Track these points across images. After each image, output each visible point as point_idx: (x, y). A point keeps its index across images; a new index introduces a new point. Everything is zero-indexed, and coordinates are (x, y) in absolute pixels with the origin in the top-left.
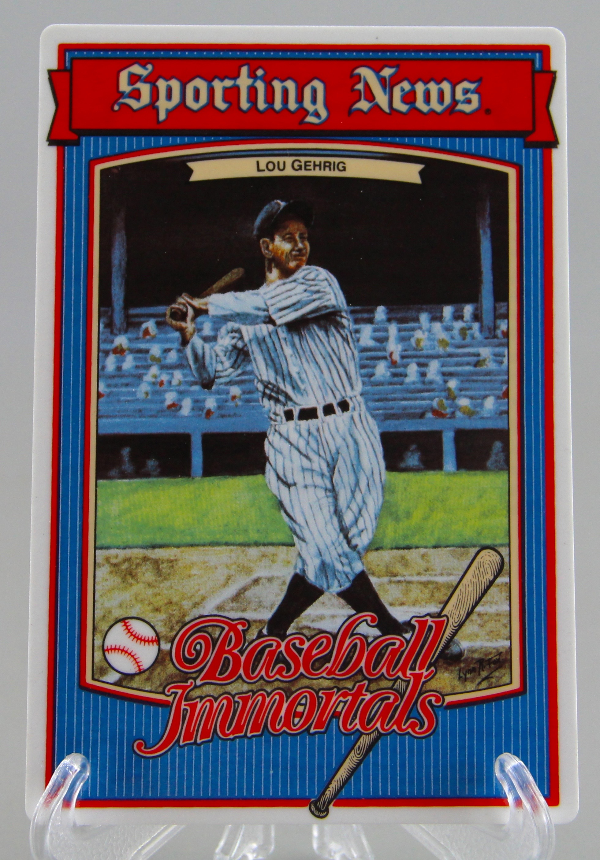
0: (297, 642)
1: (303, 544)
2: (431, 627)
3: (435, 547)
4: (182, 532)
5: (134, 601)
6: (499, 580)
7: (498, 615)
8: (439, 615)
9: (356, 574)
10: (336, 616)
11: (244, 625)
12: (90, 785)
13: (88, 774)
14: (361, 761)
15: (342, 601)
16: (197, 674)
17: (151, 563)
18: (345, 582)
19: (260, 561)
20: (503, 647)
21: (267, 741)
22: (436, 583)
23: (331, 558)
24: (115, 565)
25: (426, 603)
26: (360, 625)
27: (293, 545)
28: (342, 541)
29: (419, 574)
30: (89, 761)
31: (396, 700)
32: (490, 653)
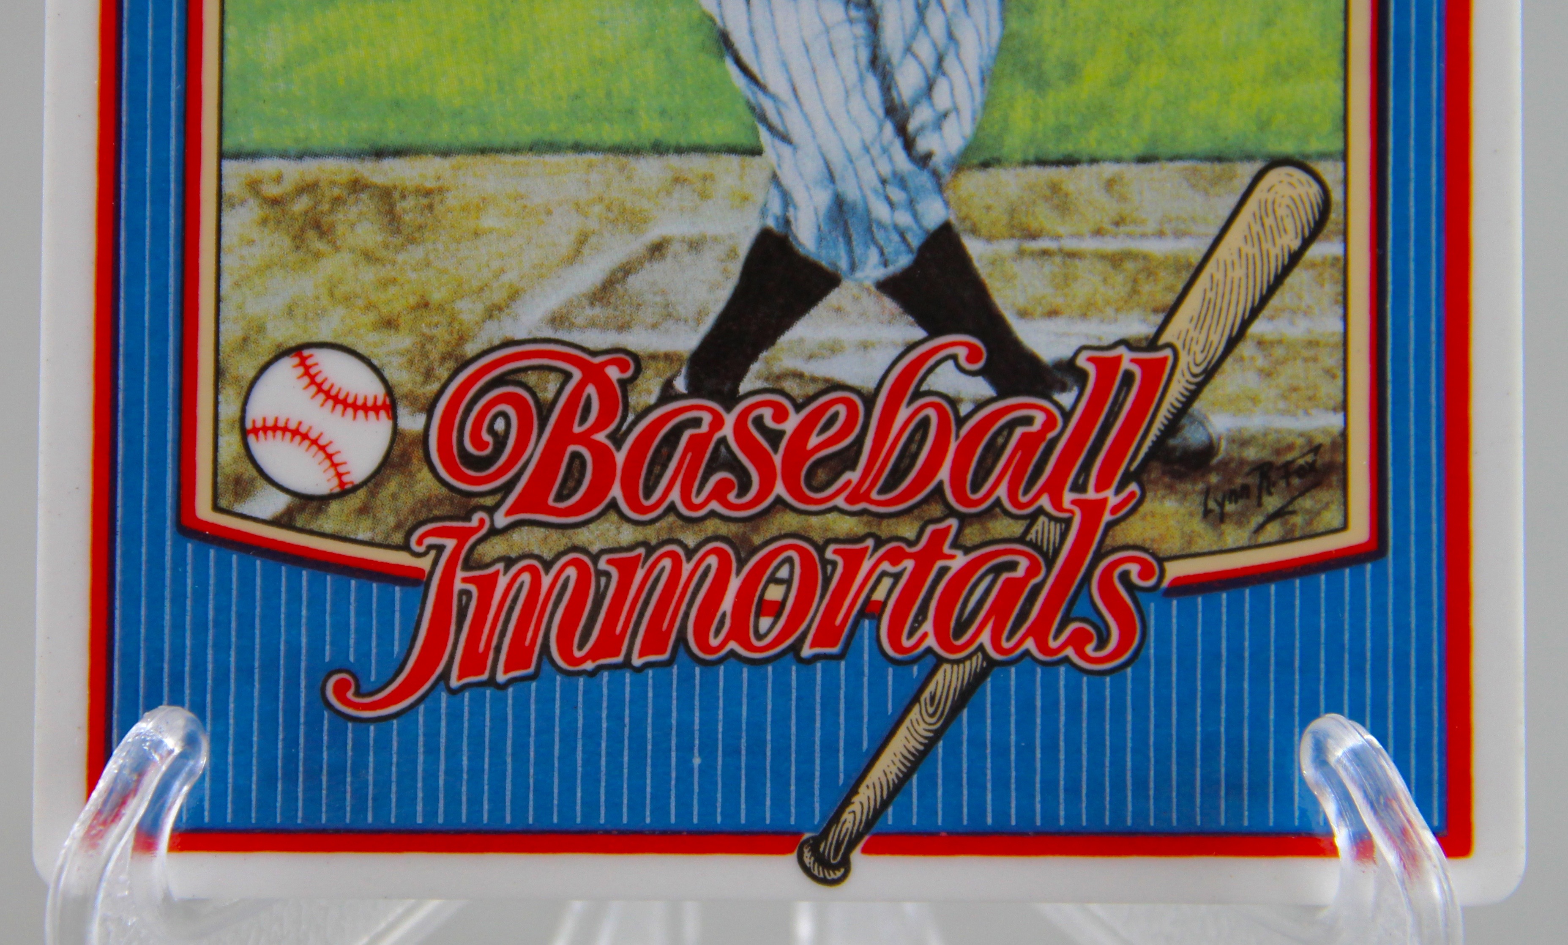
0: (767, 413)
1: (785, 150)
2: (1128, 377)
3: (1144, 159)
4: (458, 114)
5: (325, 301)
6: (1318, 251)
7: (1312, 344)
8: (1152, 343)
9: (926, 232)
10: (873, 345)
11: (623, 367)
12: (207, 793)
13: (203, 761)
14: (938, 734)
15: (889, 304)
16: (498, 497)
17: (371, 197)
18: (897, 253)
19: (669, 193)
20: (1325, 432)
21: (686, 679)
22: (1145, 257)
23: (861, 188)
24: (275, 202)
25: (1117, 310)
26: (938, 370)
27: (756, 151)
28: (891, 143)
29: (1098, 232)
30: (205, 729)
31: (1032, 571)
32: (1290, 447)
